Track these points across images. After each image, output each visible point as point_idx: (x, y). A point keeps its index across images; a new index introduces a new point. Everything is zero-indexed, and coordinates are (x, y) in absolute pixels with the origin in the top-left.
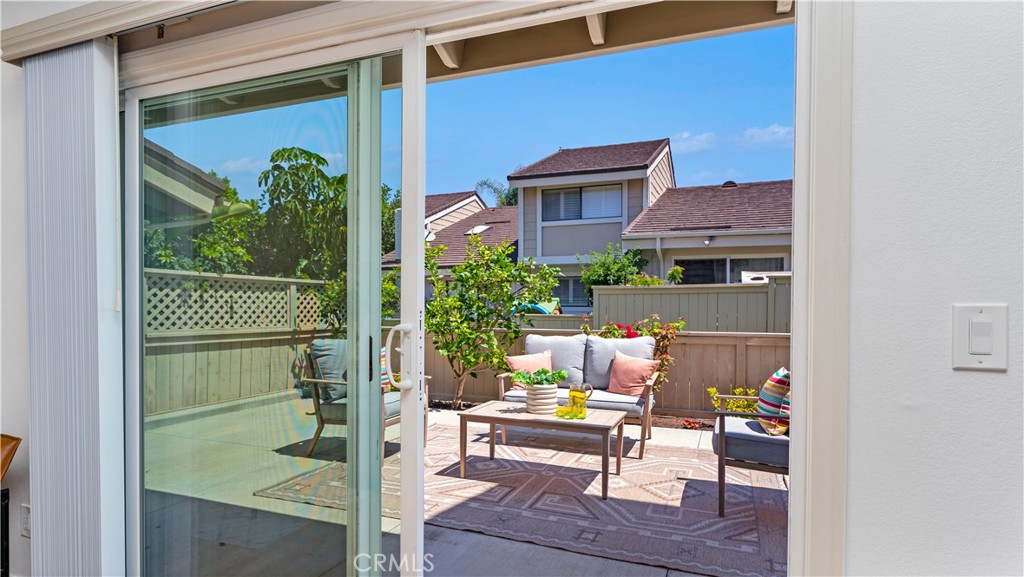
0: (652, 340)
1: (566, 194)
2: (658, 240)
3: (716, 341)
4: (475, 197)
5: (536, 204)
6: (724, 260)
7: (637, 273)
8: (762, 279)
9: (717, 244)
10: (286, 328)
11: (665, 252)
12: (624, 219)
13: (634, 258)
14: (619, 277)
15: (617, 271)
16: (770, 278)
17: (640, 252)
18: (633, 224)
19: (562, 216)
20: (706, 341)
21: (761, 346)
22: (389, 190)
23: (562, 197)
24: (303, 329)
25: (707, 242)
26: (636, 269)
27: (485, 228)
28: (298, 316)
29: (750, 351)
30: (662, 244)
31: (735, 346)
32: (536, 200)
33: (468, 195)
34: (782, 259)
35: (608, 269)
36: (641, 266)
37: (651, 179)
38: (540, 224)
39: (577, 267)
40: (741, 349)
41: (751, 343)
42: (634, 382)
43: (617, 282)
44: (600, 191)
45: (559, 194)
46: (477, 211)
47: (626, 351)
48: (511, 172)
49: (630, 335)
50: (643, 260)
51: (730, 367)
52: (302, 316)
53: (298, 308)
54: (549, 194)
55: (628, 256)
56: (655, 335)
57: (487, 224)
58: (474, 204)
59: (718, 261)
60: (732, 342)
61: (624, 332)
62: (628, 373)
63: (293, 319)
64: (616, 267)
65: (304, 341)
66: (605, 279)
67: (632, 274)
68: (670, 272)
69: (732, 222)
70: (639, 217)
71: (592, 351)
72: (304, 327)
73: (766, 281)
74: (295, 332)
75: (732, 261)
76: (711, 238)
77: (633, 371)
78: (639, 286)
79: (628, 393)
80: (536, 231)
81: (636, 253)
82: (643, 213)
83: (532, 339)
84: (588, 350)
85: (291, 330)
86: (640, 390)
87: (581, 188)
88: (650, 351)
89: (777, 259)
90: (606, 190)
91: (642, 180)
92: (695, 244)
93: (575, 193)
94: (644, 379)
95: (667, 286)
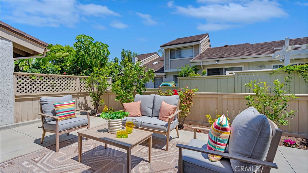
1: (177, 50)
2: (201, 62)
3: (210, 96)
4: (156, 54)
5: (168, 54)
6: (223, 68)
8: (233, 73)
9: (220, 63)
10: (75, 92)
11: (204, 66)
12: (194, 57)
16: (235, 73)
17: (196, 66)
19: (176, 57)
20: (207, 96)
21: (228, 98)
22: (131, 52)
23: (176, 51)
24: (82, 92)
25: (216, 62)
27: (158, 62)
28: (80, 88)
29: (223, 100)
30: (202, 64)
31: (218, 98)
32: (168, 53)
33: (154, 53)
34: (242, 67)
35: (186, 72)
37: (201, 45)
38: (170, 60)
39: (178, 72)
40: (220, 99)
41: (224, 97)
42: (166, 116)
44: (187, 49)
45: (175, 51)
46: (157, 58)
48: (161, 45)
50: (196, 69)
51: (216, 106)
52: (82, 88)
53: (80, 85)
54: (172, 51)
55: (192, 68)
57: (159, 61)
58: (156, 56)
59: (221, 69)
60: (217, 96)
61: (174, 93)
63: (78, 89)
64: (188, 71)
65: (83, 96)
68: (202, 72)
69: (225, 56)
70: (197, 56)
72: (82, 91)
73: (234, 74)
74: (79, 93)
75: (225, 68)
76: (218, 61)
78: (192, 77)
80: (169, 62)
81: (194, 67)
82: (199, 55)
85: (77, 92)
87: (181, 48)
88: (177, 101)
89: (240, 67)
90: (188, 49)
91: (199, 44)
92: (213, 63)
93: (179, 50)
95: (201, 76)
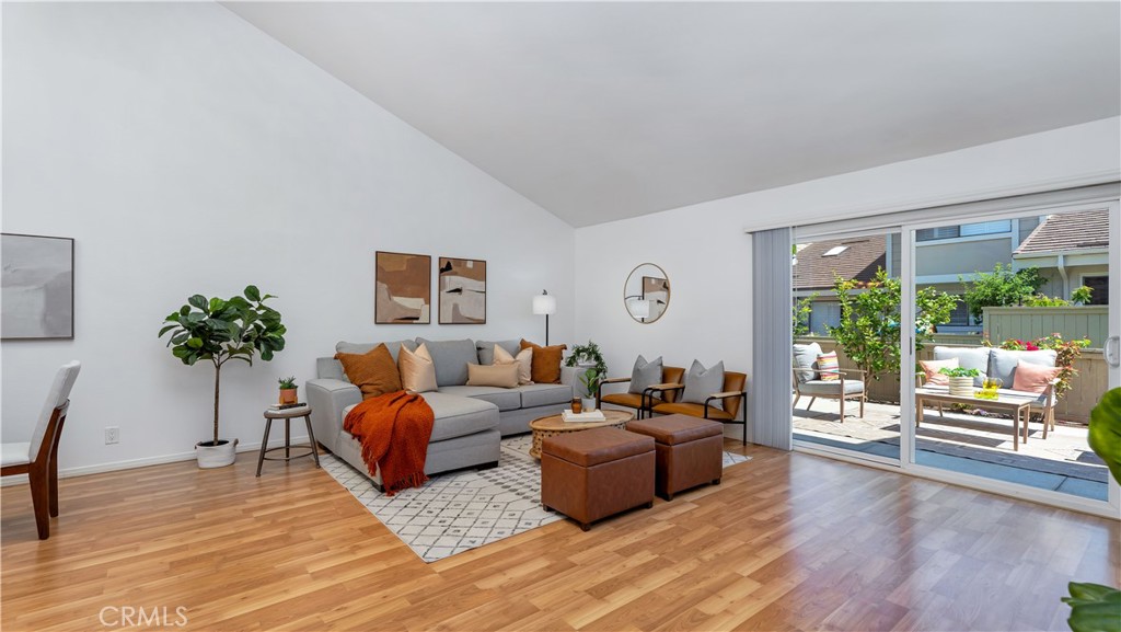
0: (1055, 353)
2: (1061, 258)
7: (1034, 294)
11: (1070, 269)
12: (1015, 235)
13: (1029, 277)
14: (1011, 297)
15: (1010, 290)
17: (1036, 271)
18: (1027, 241)
19: (936, 235)
26: (1031, 289)
27: (843, 249)
30: (1065, 262)
35: (996, 290)
36: (1038, 285)
42: (1037, 383)
43: (1010, 301)
47: (1028, 361)
49: (1030, 349)
50: (1041, 279)
55: (1022, 276)
56: (1056, 349)
57: (844, 244)
61: (1024, 346)
62: (1032, 376)
64: (1007, 287)
66: (994, 299)
67: (1027, 293)
68: (1075, 292)
70: (1035, 233)
71: (996, 360)
77: (1036, 375)
78: (1037, 307)
79: (1033, 391)
81: (1031, 273)
82: (1039, 228)
83: (939, 350)
84: (991, 359)
86: (1043, 389)
88: (1052, 361)
94: (1045, 381)
95: (1072, 307)
